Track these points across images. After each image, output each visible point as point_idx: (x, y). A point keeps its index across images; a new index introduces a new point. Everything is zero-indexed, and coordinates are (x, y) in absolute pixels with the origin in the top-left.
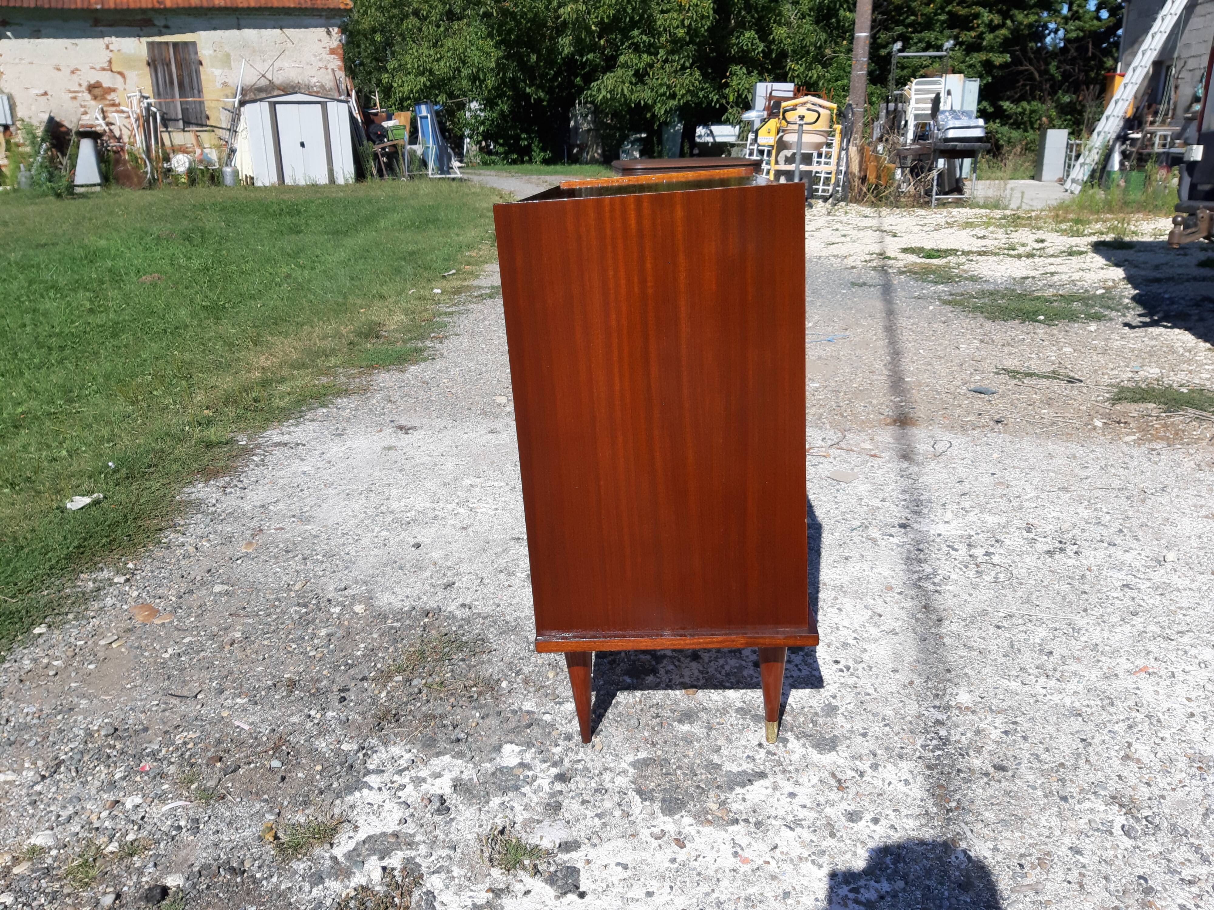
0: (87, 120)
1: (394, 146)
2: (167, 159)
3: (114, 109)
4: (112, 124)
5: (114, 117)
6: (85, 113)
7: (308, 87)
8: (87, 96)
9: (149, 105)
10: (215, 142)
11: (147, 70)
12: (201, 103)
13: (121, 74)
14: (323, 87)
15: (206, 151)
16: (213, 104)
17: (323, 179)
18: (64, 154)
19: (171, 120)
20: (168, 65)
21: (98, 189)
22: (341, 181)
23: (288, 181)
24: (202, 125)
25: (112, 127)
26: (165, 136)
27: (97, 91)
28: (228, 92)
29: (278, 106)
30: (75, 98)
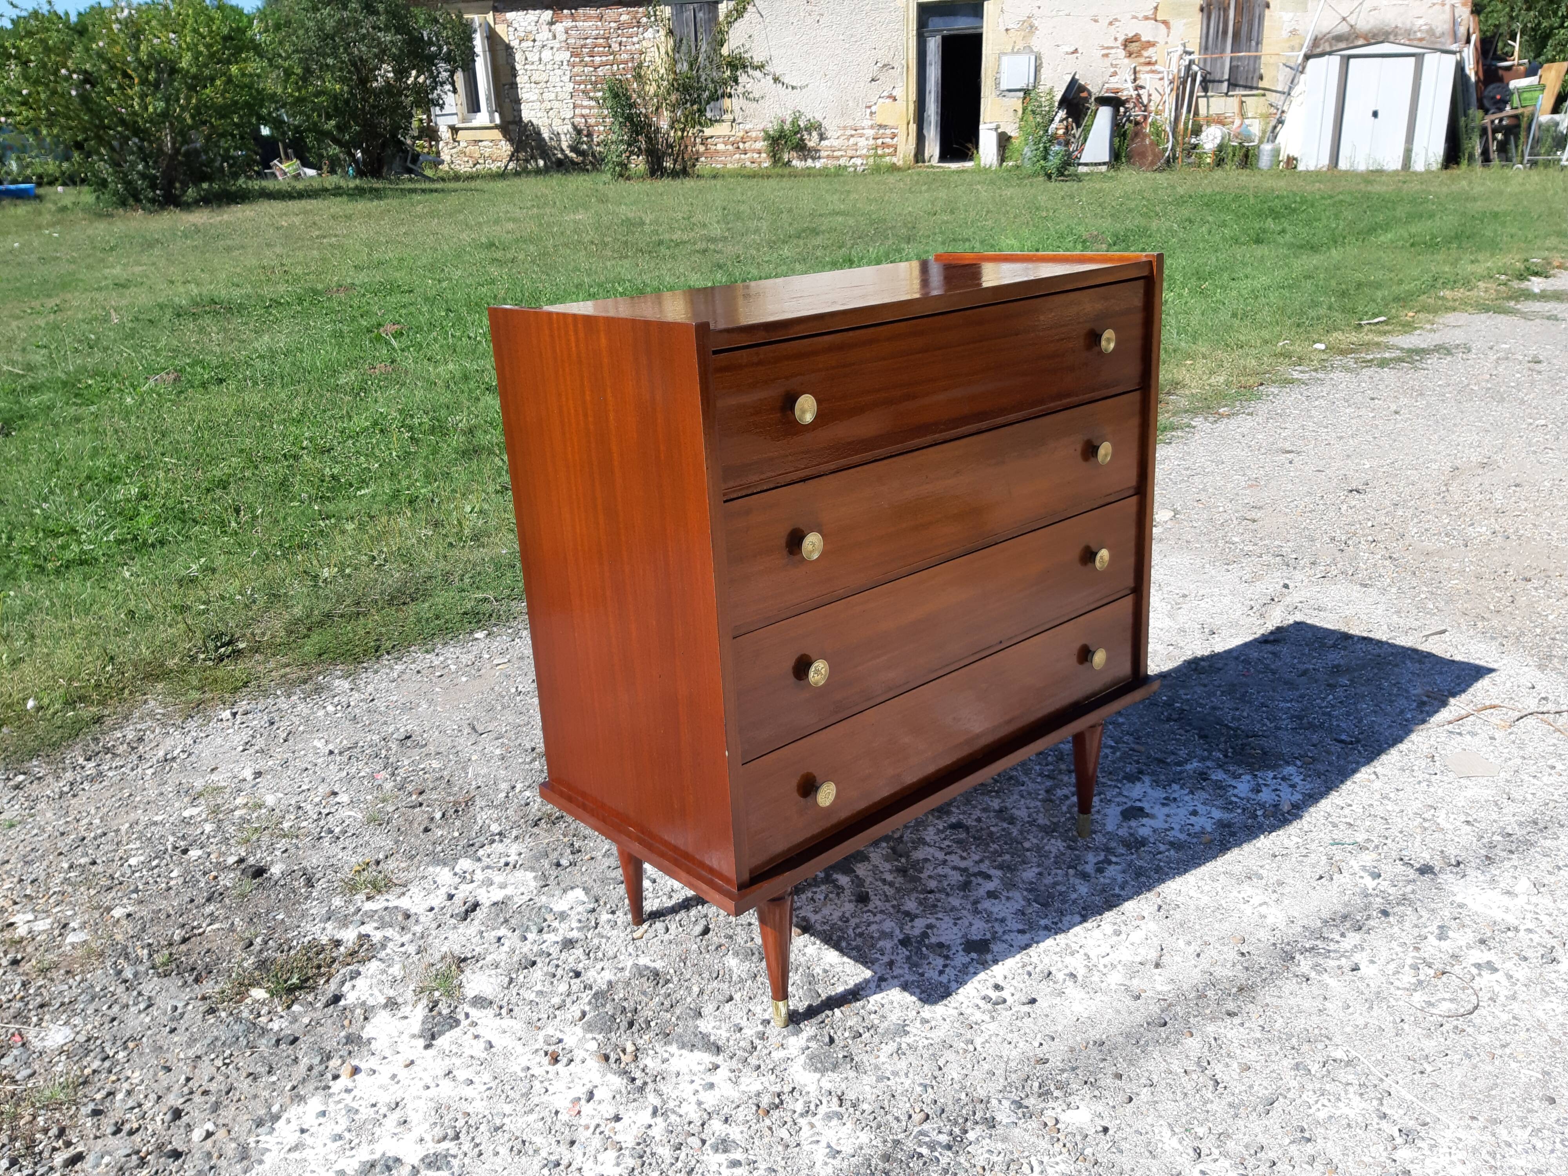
0: (1114, 83)
1: (1517, 117)
2: (1197, 132)
3: (1148, 68)
4: (1142, 87)
5: (1145, 79)
6: (1115, 74)
7: (1408, 33)
8: (1121, 53)
9: (1191, 62)
10: (1264, 110)
11: (1198, 17)
12: (1257, 58)
13: (1165, 23)
14: (1431, 32)
15: (1247, 122)
16: (1272, 60)
17: (1393, 163)
18: (1078, 126)
19: (1214, 81)
20: (1226, 10)
21: (1104, 168)
22: (1418, 166)
23: (1343, 165)
24: (1251, 88)
25: (1141, 92)
26: (1202, 102)
27: (1133, 47)
28: (1296, 42)
29: (1352, 61)
30: (1106, 55)
